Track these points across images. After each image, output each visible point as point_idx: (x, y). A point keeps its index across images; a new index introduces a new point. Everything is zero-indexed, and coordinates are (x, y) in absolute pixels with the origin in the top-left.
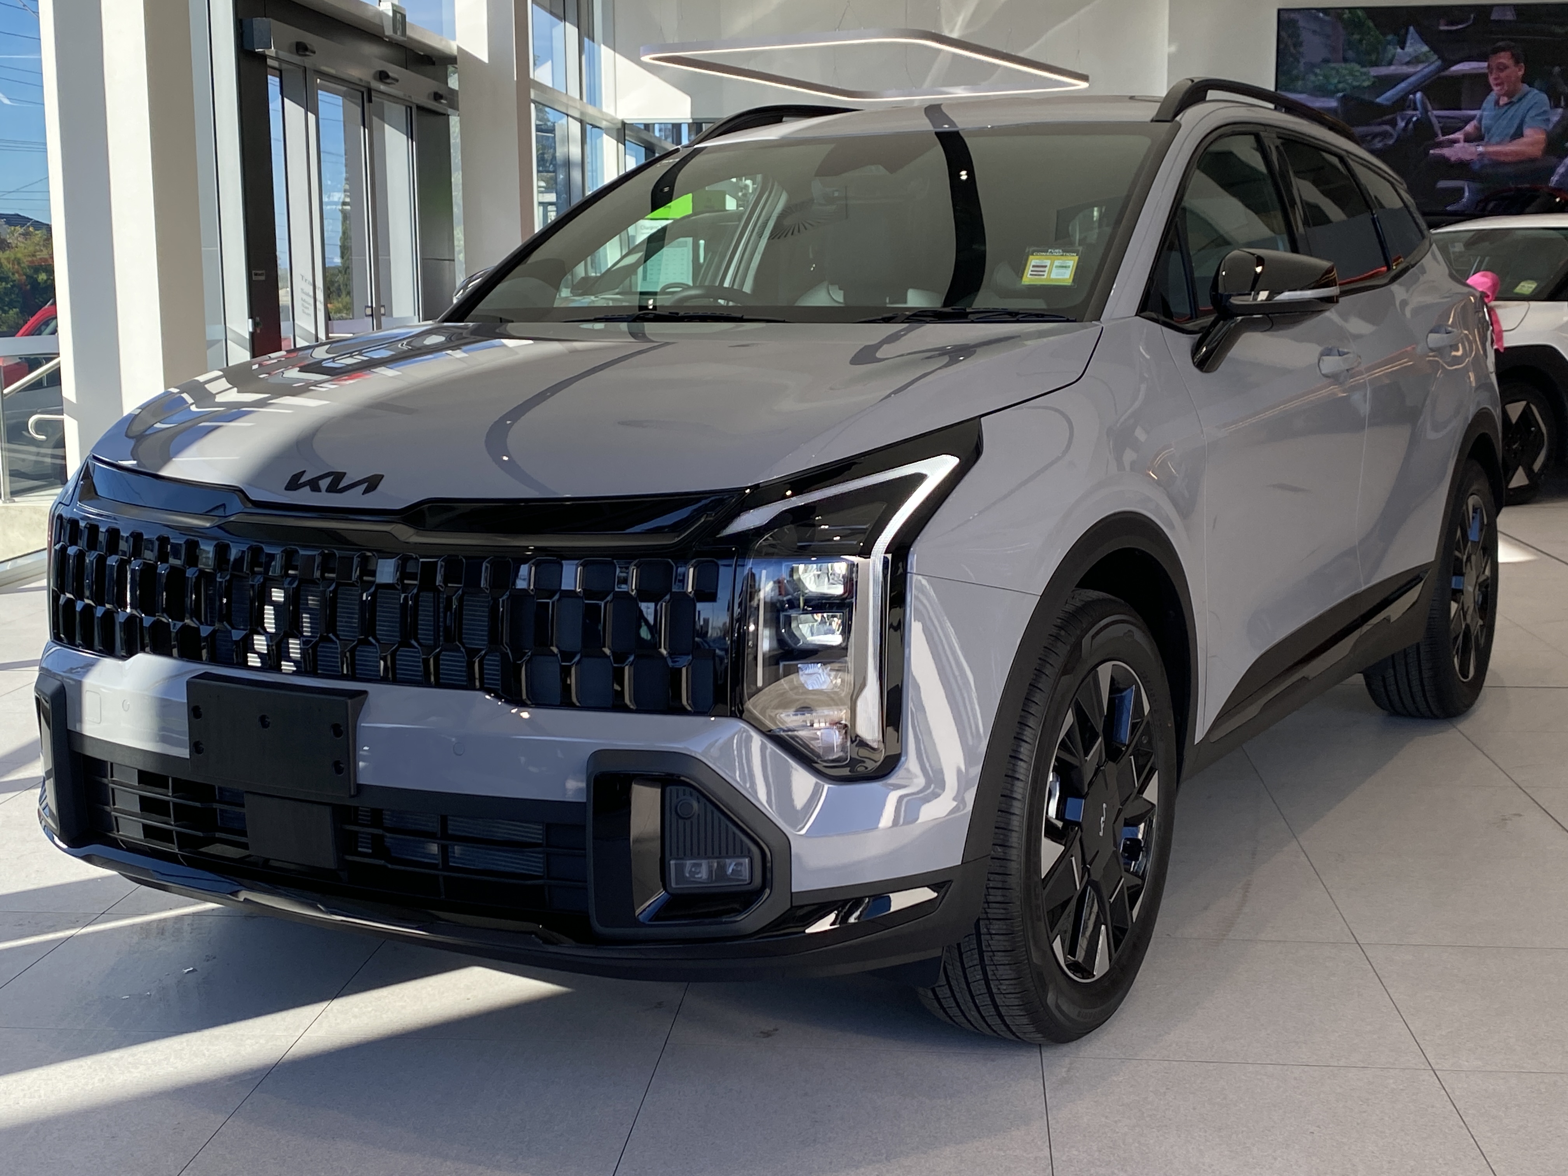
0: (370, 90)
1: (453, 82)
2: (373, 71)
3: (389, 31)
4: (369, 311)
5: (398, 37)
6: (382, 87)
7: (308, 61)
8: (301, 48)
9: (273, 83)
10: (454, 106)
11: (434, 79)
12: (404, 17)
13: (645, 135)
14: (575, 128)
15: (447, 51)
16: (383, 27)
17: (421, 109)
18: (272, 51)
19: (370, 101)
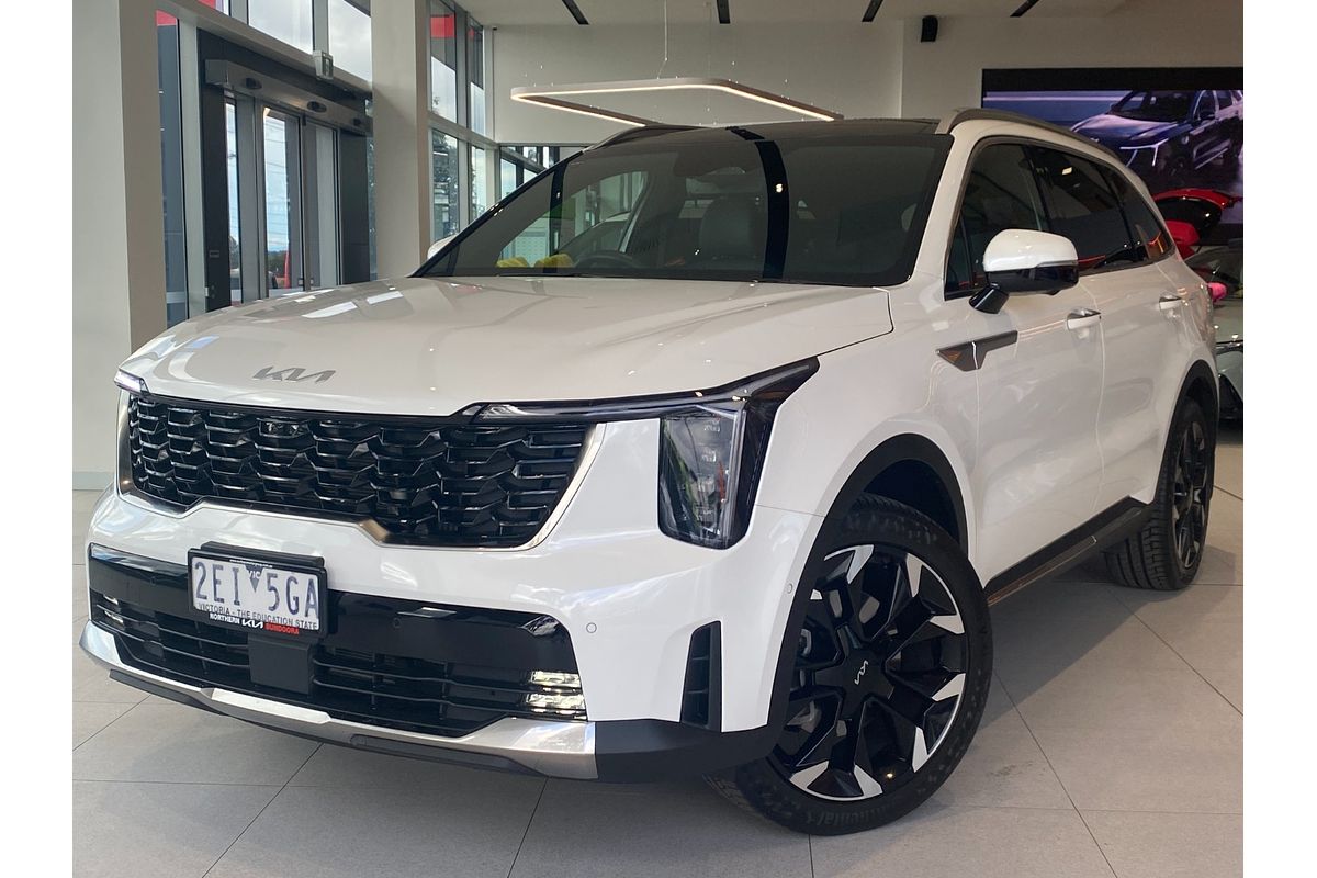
0: (304, 116)
1: (368, 112)
2: (307, 102)
3: (319, 73)
4: (301, 282)
5: (327, 77)
6: (317, 114)
7: (257, 93)
8: (251, 83)
9: (230, 109)
10: (369, 128)
11: (355, 109)
12: (331, 61)
13: (516, 155)
14: (463, 149)
15: (366, 90)
16: (315, 69)
17: (346, 132)
18: (227, 85)
19: (304, 124)
